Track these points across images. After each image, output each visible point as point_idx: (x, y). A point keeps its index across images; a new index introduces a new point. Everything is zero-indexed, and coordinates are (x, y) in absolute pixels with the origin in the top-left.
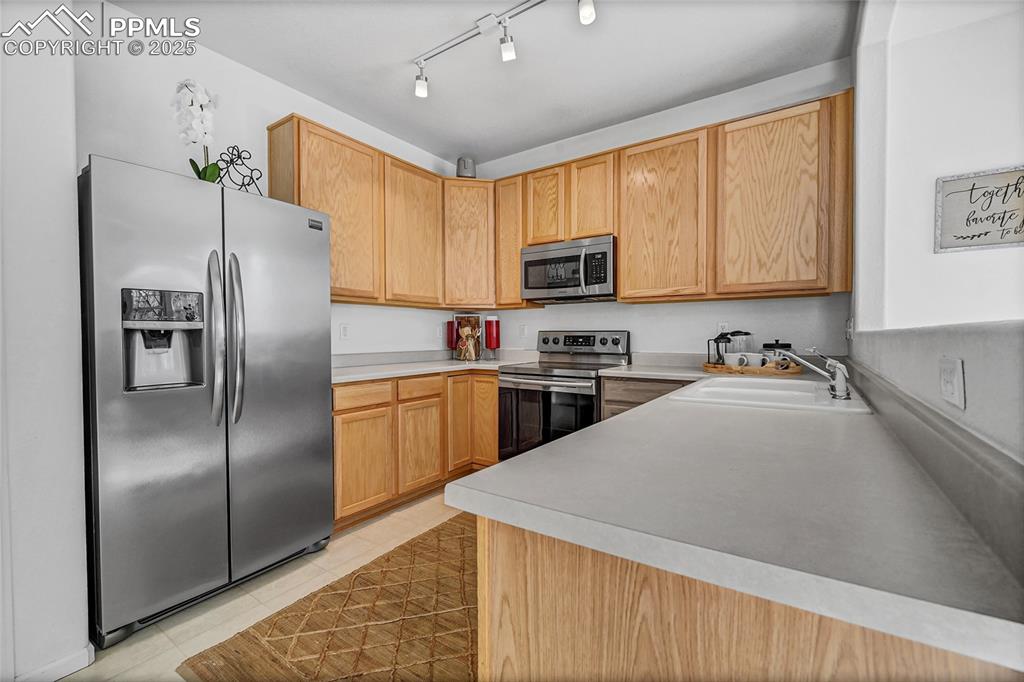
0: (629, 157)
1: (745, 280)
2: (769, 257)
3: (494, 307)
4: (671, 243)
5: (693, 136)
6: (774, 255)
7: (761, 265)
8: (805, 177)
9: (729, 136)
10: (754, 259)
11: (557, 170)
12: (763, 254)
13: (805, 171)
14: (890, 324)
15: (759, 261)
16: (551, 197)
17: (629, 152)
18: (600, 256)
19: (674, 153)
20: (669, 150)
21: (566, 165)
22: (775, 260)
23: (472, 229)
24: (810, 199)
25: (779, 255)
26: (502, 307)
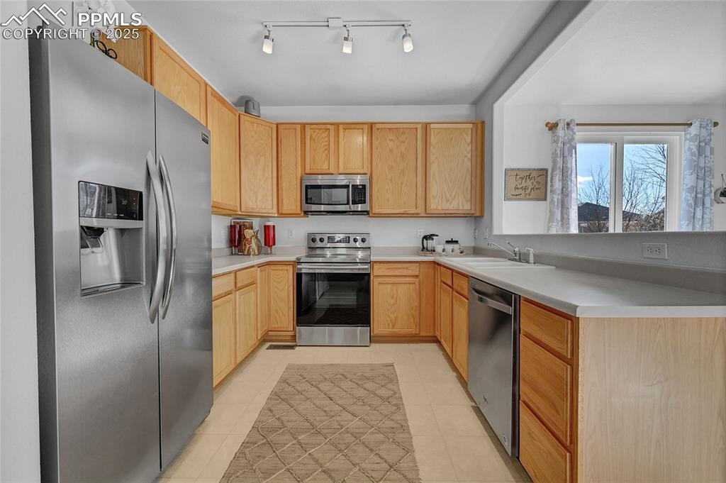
0: (378, 129)
1: (440, 208)
2: (451, 196)
3: (276, 215)
4: (402, 184)
5: (416, 126)
6: (453, 196)
7: (447, 201)
8: (466, 159)
9: (432, 130)
10: (444, 197)
11: (329, 126)
12: (448, 196)
13: (466, 156)
14: (505, 232)
15: (446, 198)
16: (323, 144)
17: (378, 126)
18: (361, 187)
19: (404, 133)
20: (402, 130)
21: (337, 125)
22: (453, 199)
23: (261, 156)
24: (468, 170)
25: (455, 196)
26: (281, 215)
